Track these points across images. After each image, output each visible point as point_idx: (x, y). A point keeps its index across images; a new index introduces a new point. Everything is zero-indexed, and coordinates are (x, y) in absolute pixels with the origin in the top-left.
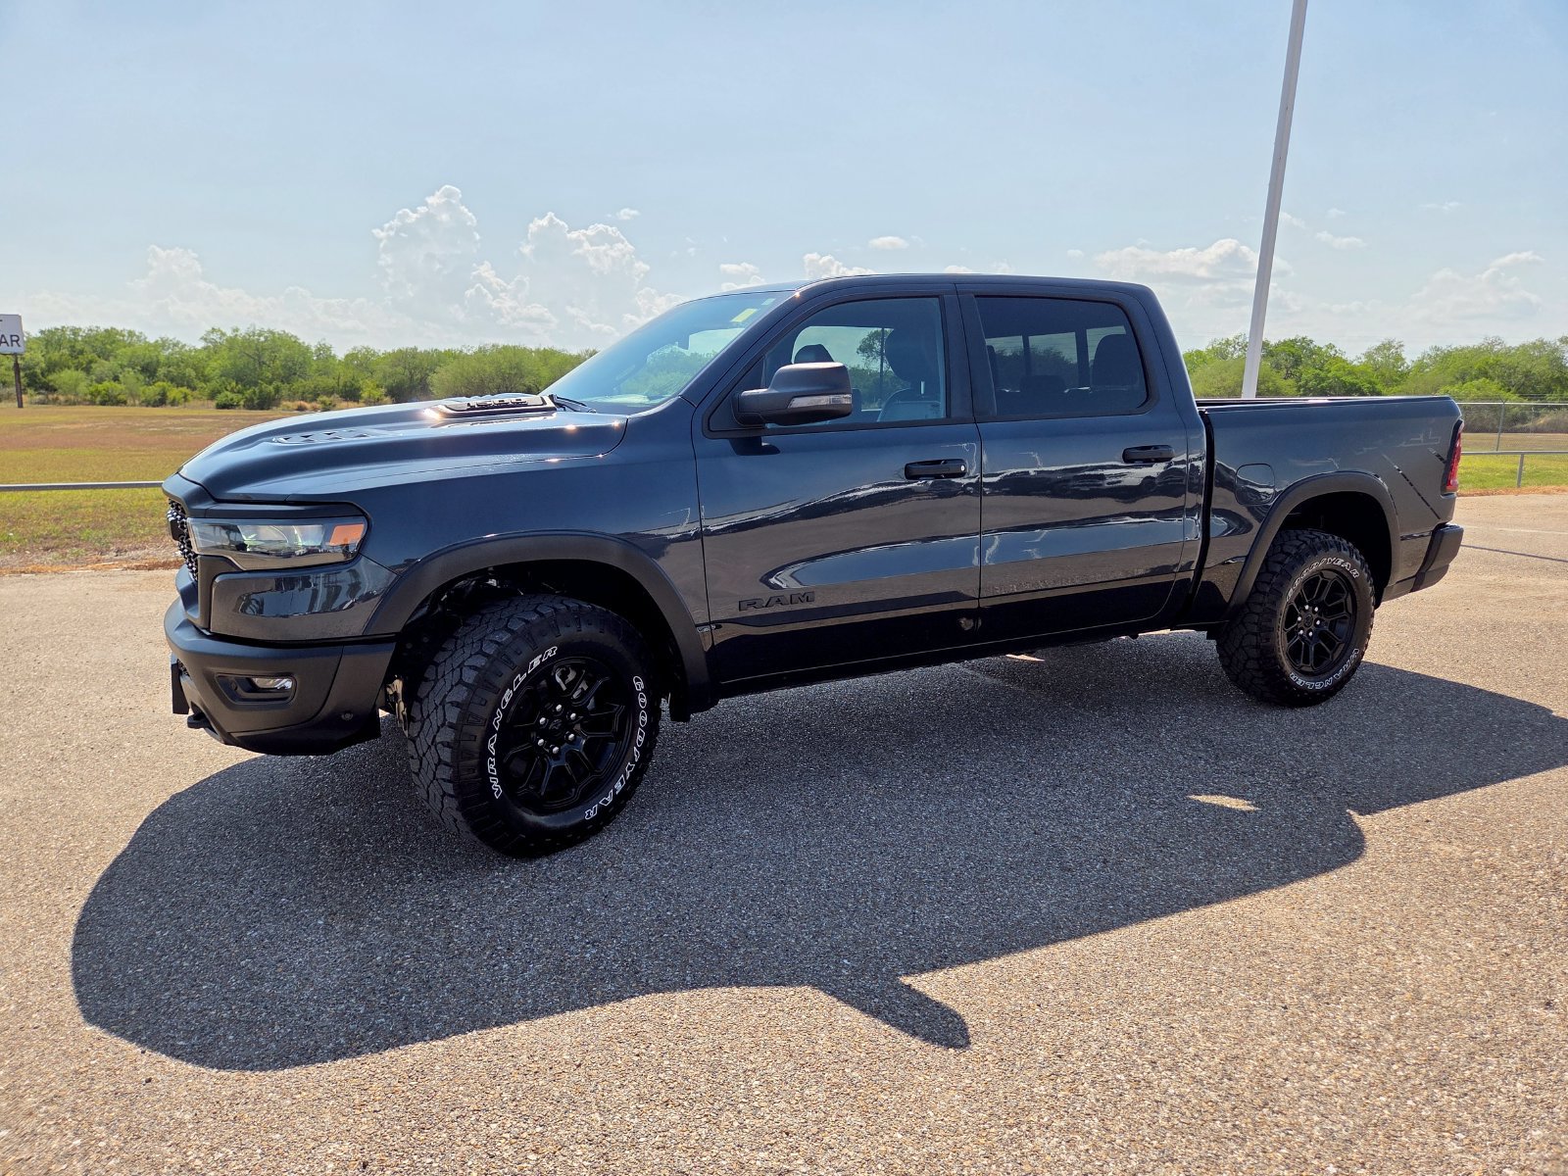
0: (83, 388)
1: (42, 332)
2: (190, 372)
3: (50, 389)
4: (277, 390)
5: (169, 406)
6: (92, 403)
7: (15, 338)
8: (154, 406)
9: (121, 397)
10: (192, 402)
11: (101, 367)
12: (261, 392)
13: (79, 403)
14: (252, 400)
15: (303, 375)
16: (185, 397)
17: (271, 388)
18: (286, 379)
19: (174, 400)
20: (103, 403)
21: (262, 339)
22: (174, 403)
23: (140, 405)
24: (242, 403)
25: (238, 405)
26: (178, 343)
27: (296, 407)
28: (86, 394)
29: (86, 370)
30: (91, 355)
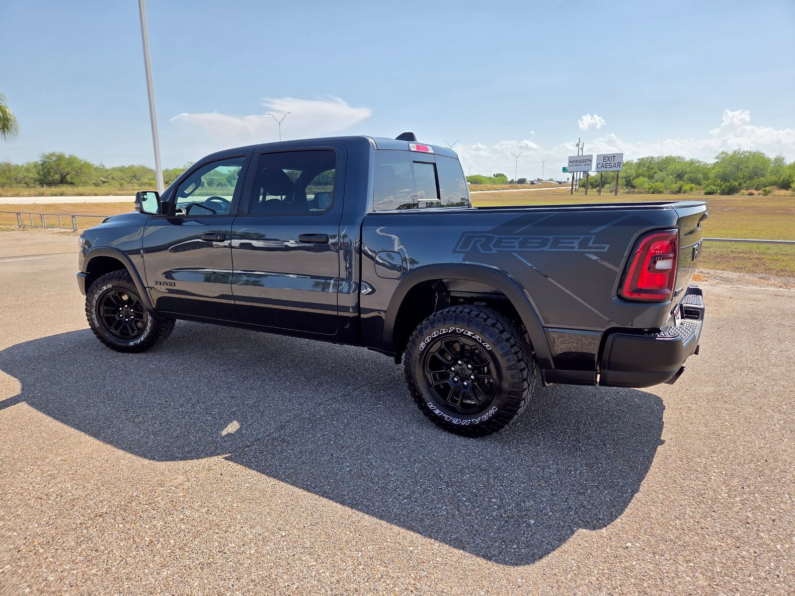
0: (646, 186)
1: (639, 159)
2: (701, 176)
3: (633, 187)
4: (740, 184)
5: (682, 194)
6: (648, 193)
7: (619, 164)
8: (675, 194)
9: (662, 190)
10: (694, 191)
11: (659, 175)
12: (730, 185)
13: (643, 193)
14: (724, 190)
15: (763, 175)
16: (691, 189)
17: (736, 184)
18: (751, 178)
19: (685, 191)
20: (653, 193)
21: (742, 156)
22: (684, 192)
23: (669, 193)
24: (719, 191)
25: (716, 193)
26: (699, 161)
27: (747, 193)
28: (646, 189)
29: (651, 177)
30: (656, 170)
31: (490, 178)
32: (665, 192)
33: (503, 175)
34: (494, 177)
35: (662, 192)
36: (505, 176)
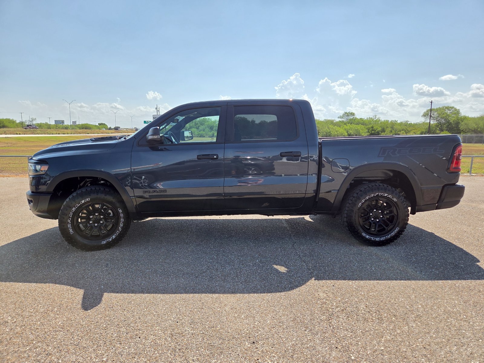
6: (198, 137)
9: (204, 135)
21: (238, 119)
23: (208, 137)
28: (197, 135)
29: (198, 128)
30: (199, 125)
31: (96, 126)
32: (206, 136)
33: (105, 124)
34: (98, 125)
35: (205, 137)
36: (106, 125)
